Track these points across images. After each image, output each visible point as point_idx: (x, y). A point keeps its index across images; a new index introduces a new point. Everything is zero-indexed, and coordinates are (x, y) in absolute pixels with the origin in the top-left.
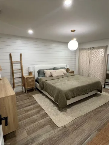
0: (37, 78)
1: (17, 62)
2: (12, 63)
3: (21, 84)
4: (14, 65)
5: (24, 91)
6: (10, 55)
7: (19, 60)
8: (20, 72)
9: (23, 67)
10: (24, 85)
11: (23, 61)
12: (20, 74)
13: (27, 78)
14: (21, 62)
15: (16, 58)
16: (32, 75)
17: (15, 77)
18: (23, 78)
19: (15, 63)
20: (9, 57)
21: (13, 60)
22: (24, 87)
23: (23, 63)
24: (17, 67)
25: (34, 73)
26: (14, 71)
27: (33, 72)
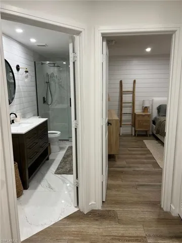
0: (156, 118)
1: (128, 92)
2: (122, 93)
3: (130, 123)
4: (123, 95)
5: (133, 134)
6: (121, 82)
7: (132, 90)
8: (130, 107)
9: (136, 99)
10: (134, 125)
11: (136, 90)
12: (131, 109)
13: (139, 115)
14: (133, 92)
15: (127, 87)
16: (147, 112)
17: (123, 112)
18: (134, 115)
19: (125, 94)
20: (118, 86)
21: (124, 90)
22: (133, 128)
23: (136, 94)
24: (127, 98)
25: (151, 110)
26: (123, 105)
27: (150, 108)
